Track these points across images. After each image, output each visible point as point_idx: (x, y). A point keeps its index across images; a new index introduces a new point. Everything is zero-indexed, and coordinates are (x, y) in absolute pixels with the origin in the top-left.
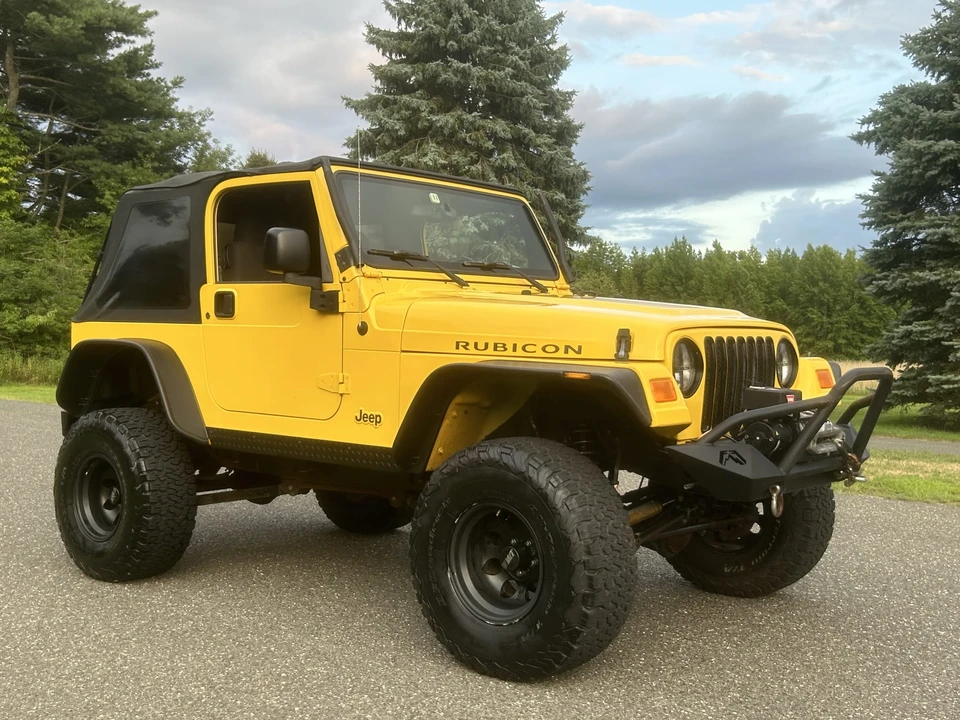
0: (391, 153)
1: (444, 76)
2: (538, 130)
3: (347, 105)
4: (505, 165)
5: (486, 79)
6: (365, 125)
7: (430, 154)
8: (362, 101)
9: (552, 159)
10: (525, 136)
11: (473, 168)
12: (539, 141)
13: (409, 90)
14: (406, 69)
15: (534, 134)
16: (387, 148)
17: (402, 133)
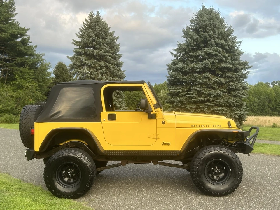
0: (77, 69)
1: (89, 52)
2: (111, 64)
3: (68, 58)
4: (103, 72)
5: (98, 53)
6: (72, 63)
7: (85, 70)
8: (71, 57)
9: (114, 71)
10: (108, 65)
11: (95, 73)
12: (111, 67)
13: (81, 55)
14: (80, 50)
15: (110, 65)
16: (76, 68)
17: (79, 65)
